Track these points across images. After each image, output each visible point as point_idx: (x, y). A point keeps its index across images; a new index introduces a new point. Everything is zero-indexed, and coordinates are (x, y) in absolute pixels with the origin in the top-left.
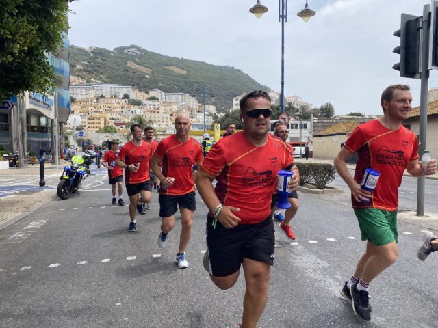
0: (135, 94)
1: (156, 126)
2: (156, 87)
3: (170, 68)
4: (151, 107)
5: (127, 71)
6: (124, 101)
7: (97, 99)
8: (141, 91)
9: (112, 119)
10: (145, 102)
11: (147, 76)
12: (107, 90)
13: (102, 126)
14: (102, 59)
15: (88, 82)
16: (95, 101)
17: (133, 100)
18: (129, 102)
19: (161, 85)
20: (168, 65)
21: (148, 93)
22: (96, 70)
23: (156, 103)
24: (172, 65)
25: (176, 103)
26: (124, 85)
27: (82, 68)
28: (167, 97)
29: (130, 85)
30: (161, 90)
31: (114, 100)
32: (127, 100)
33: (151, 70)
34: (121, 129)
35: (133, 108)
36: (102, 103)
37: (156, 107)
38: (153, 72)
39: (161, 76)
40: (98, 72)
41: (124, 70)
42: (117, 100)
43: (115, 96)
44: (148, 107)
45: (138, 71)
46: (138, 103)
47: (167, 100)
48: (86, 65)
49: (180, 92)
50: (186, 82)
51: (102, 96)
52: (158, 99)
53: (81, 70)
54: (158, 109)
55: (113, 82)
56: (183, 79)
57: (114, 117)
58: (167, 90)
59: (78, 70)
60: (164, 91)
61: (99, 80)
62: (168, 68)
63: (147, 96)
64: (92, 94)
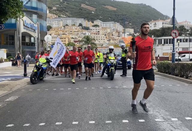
0: (86, 23)
1: (98, 42)
2: (98, 19)
3: (106, 7)
4: (95, 31)
5: (81, 10)
6: (79, 27)
7: (64, 27)
8: (89, 21)
9: (73, 38)
10: (91, 28)
11: (93, 12)
12: (69, 21)
13: (67, 43)
14: (67, 3)
15: (59, 17)
16: (63, 28)
17: (84, 27)
18: (82, 28)
19: (100, 17)
20: (105, 5)
21: (93, 22)
22: (63, 10)
23: (98, 28)
24: (107, 5)
25: (110, 28)
26: (79, 18)
27: (56, 9)
28: (104, 25)
29: (83, 18)
30: (101, 20)
31: (73, 27)
32: (81, 27)
33: (95, 9)
34: (77, 44)
35: (85, 32)
36: (67, 29)
37: (98, 31)
38: (96, 10)
39: (101, 12)
40: (65, 11)
41: (80, 9)
42: (75, 27)
43: (74, 25)
44: (93, 31)
45: (88, 9)
46: (87, 29)
47: (105, 26)
48: (58, 7)
49: (112, 21)
50: (116, 15)
51: (67, 25)
52: (99, 26)
53: (55, 10)
54: (99, 32)
55: (73, 17)
56: (114, 13)
57: (74, 37)
58: (104, 20)
59: (54, 10)
60: (102, 21)
61: (65, 15)
62: (105, 7)
63: (93, 24)
64: (61, 24)
